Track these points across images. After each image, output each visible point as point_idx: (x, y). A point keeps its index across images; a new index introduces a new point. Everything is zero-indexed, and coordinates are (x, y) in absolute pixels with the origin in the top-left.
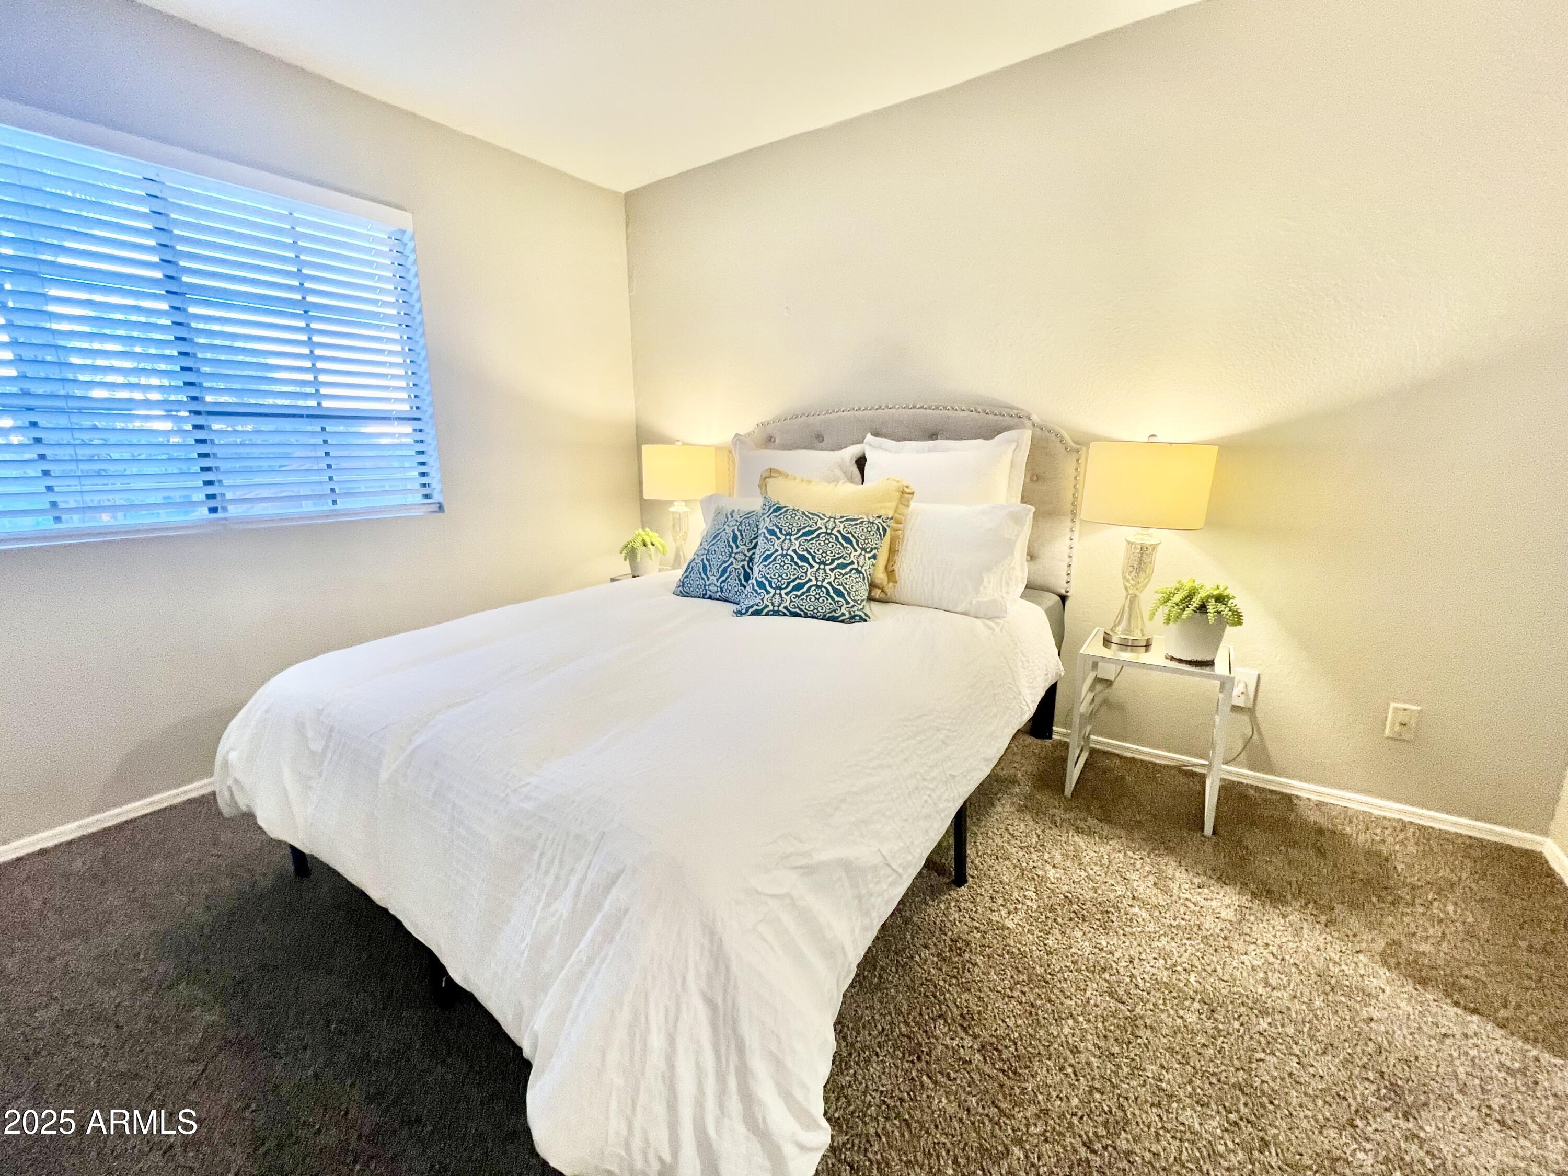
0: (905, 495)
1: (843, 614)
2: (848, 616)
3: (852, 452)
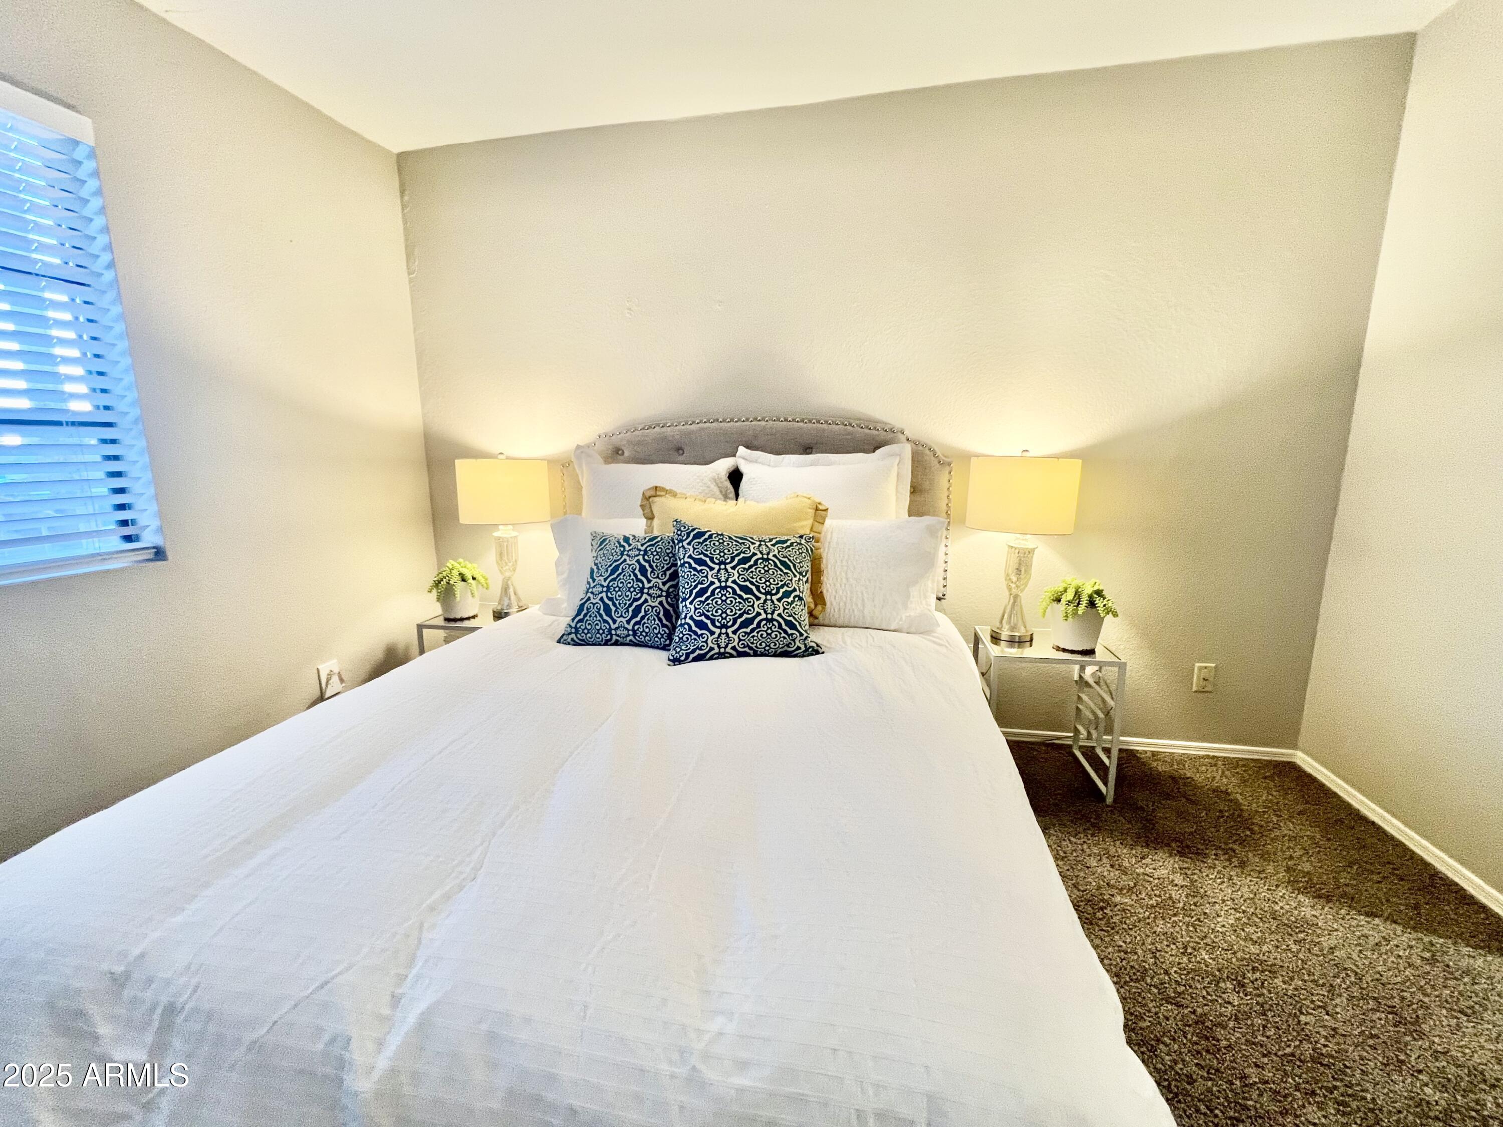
0: (819, 513)
1: (799, 648)
2: (803, 648)
3: (723, 466)
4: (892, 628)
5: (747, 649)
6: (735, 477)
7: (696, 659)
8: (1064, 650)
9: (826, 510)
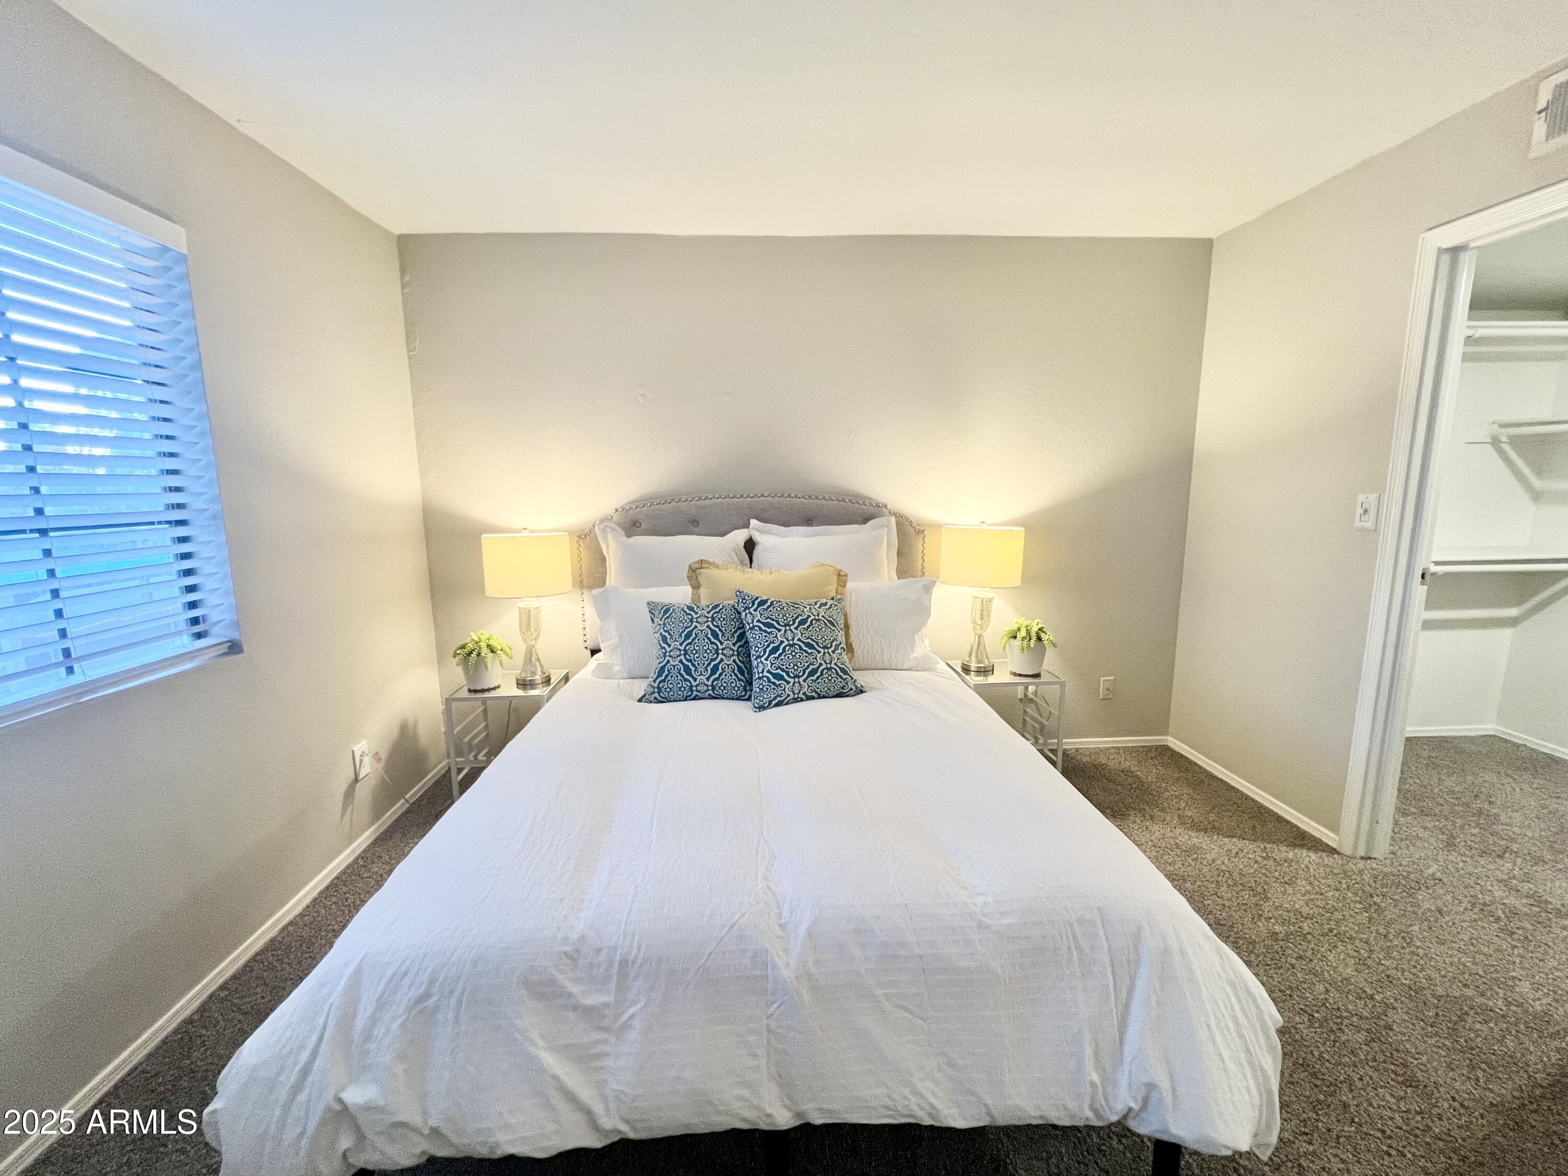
0: (842, 579)
3: (739, 537)
4: (906, 667)
5: (813, 694)
6: (750, 546)
7: (777, 705)
8: (1020, 675)
9: (846, 576)
